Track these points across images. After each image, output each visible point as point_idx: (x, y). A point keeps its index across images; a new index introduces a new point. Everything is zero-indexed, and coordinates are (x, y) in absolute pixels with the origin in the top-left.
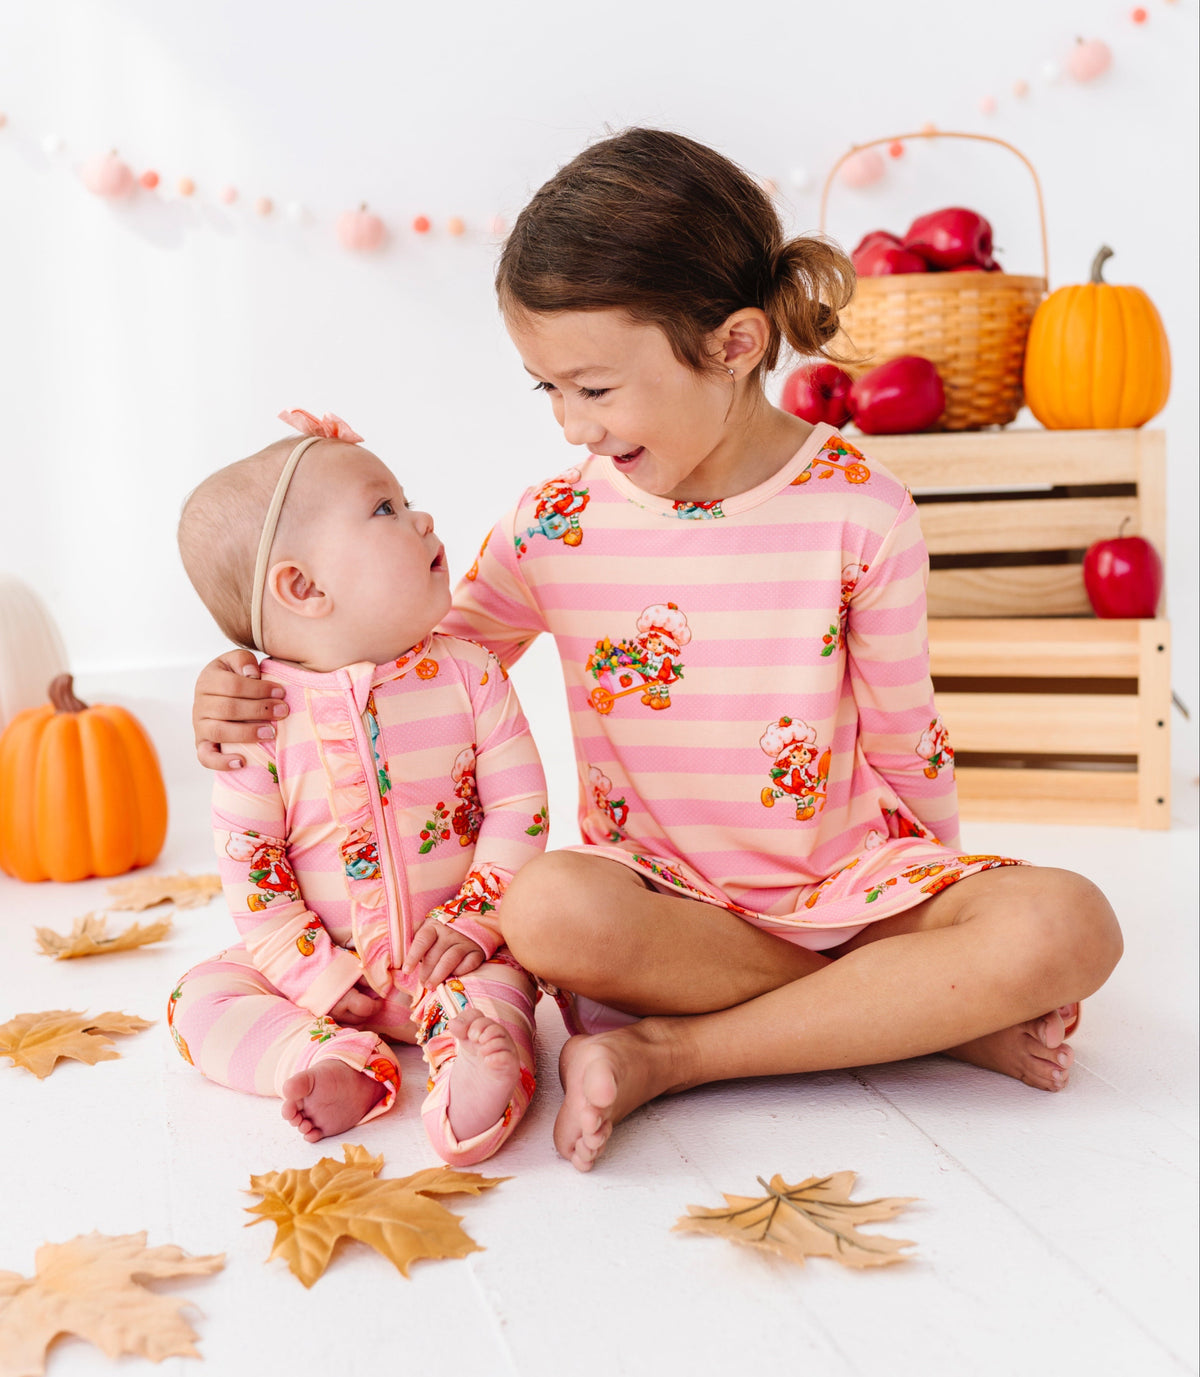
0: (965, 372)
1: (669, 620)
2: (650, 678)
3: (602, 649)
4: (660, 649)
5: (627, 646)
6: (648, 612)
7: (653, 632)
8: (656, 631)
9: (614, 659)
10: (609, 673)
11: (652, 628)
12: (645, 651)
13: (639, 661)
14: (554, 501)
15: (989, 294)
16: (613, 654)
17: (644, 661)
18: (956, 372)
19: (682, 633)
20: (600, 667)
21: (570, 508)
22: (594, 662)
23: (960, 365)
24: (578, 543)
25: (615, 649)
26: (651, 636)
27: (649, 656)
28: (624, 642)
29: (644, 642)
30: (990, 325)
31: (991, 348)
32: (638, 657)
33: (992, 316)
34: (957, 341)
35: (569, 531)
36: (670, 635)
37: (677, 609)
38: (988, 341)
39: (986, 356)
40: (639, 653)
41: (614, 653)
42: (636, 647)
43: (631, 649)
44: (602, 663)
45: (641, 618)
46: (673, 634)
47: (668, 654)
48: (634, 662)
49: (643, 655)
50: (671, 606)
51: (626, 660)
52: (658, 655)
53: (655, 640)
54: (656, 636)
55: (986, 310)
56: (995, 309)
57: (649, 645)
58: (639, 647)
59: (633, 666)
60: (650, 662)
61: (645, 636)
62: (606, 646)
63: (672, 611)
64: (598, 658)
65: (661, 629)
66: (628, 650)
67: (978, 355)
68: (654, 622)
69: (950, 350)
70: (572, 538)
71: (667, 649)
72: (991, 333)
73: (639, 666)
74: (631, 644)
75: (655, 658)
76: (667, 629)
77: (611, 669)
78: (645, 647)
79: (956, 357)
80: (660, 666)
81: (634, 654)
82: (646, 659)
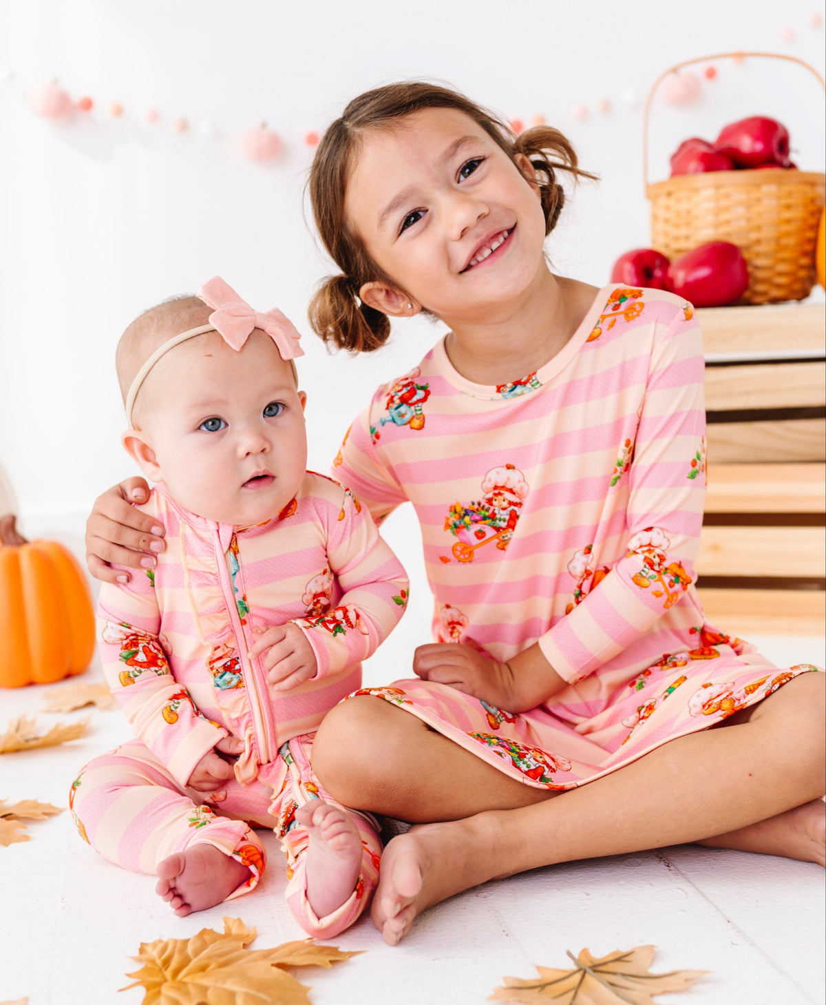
0: (766, 255)
1: (508, 479)
2: (501, 528)
3: (455, 512)
4: (505, 504)
5: (476, 506)
6: (490, 475)
7: (496, 491)
8: (499, 490)
9: (467, 519)
10: (465, 530)
11: (496, 488)
12: (492, 508)
13: (489, 517)
14: (400, 394)
15: (786, 189)
16: (465, 515)
17: (493, 517)
18: (758, 255)
19: (521, 488)
20: (456, 527)
21: (414, 399)
22: (450, 522)
23: (762, 248)
24: (421, 427)
25: (466, 510)
26: (496, 495)
27: (496, 512)
28: (473, 504)
29: (490, 501)
30: (788, 215)
31: (788, 234)
32: (487, 514)
33: (788, 207)
34: (759, 228)
35: (413, 417)
36: (511, 491)
37: (514, 468)
38: (786, 228)
39: (785, 241)
40: (487, 510)
41: (466, 513)
42: (484, 506)
43: (480, 509)
44: (458, 523)
45: (485, 481)
46: (514, 490)
47: (512, 507)
48: (484, 518)
49: (491, 512)
50: (509, 467)
51: (477, 518)
52: (504, 509)
53: (500, 498)
54: (500, 494)
55: (784, 202)
56: (792, 201)
57: (494, 503)
58: (487, 506)
59: (483, 522)
60: (498, 516)
61: (490, 495)
62: (458, 509)
63: (510, 471)
64: (453, 519)
65: (503, 487)
66: (477, 510)
67: (777, 240)
68: (496, 483)
69: (754, 236)
70: (416, 423)
71: (511, 503)
72: (788, 221)
73: (489, 521)
74: (479, 504)
75: (502, 512)
76: (508, 486)
77: (466, 527)
78: (491, 505)
79: (758, 242)
80: (507, 518)
81: (483, 512)
82: (494, 514)
